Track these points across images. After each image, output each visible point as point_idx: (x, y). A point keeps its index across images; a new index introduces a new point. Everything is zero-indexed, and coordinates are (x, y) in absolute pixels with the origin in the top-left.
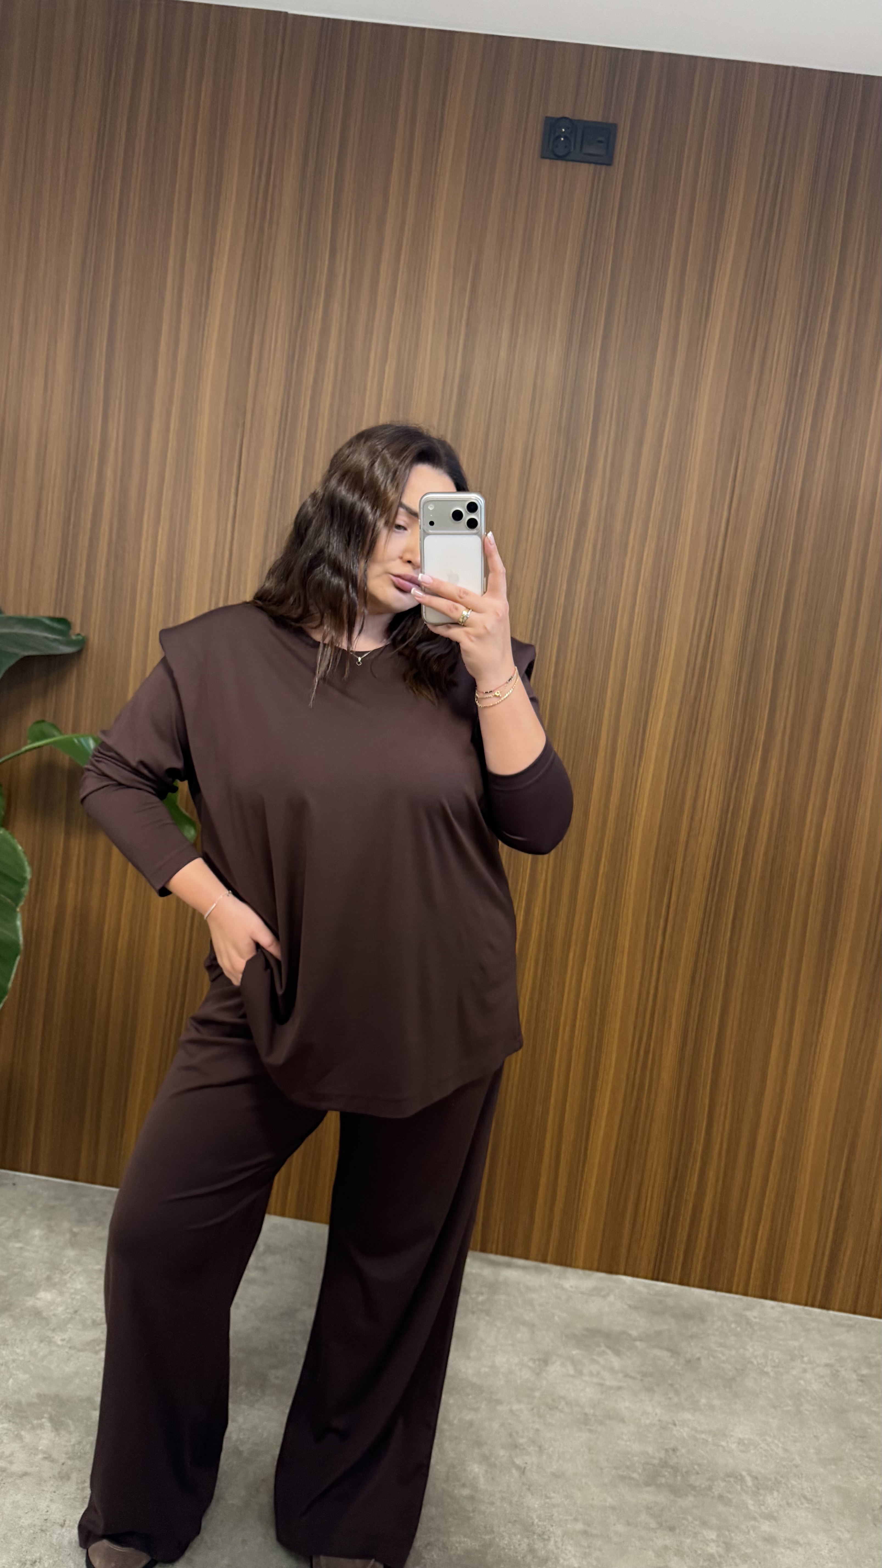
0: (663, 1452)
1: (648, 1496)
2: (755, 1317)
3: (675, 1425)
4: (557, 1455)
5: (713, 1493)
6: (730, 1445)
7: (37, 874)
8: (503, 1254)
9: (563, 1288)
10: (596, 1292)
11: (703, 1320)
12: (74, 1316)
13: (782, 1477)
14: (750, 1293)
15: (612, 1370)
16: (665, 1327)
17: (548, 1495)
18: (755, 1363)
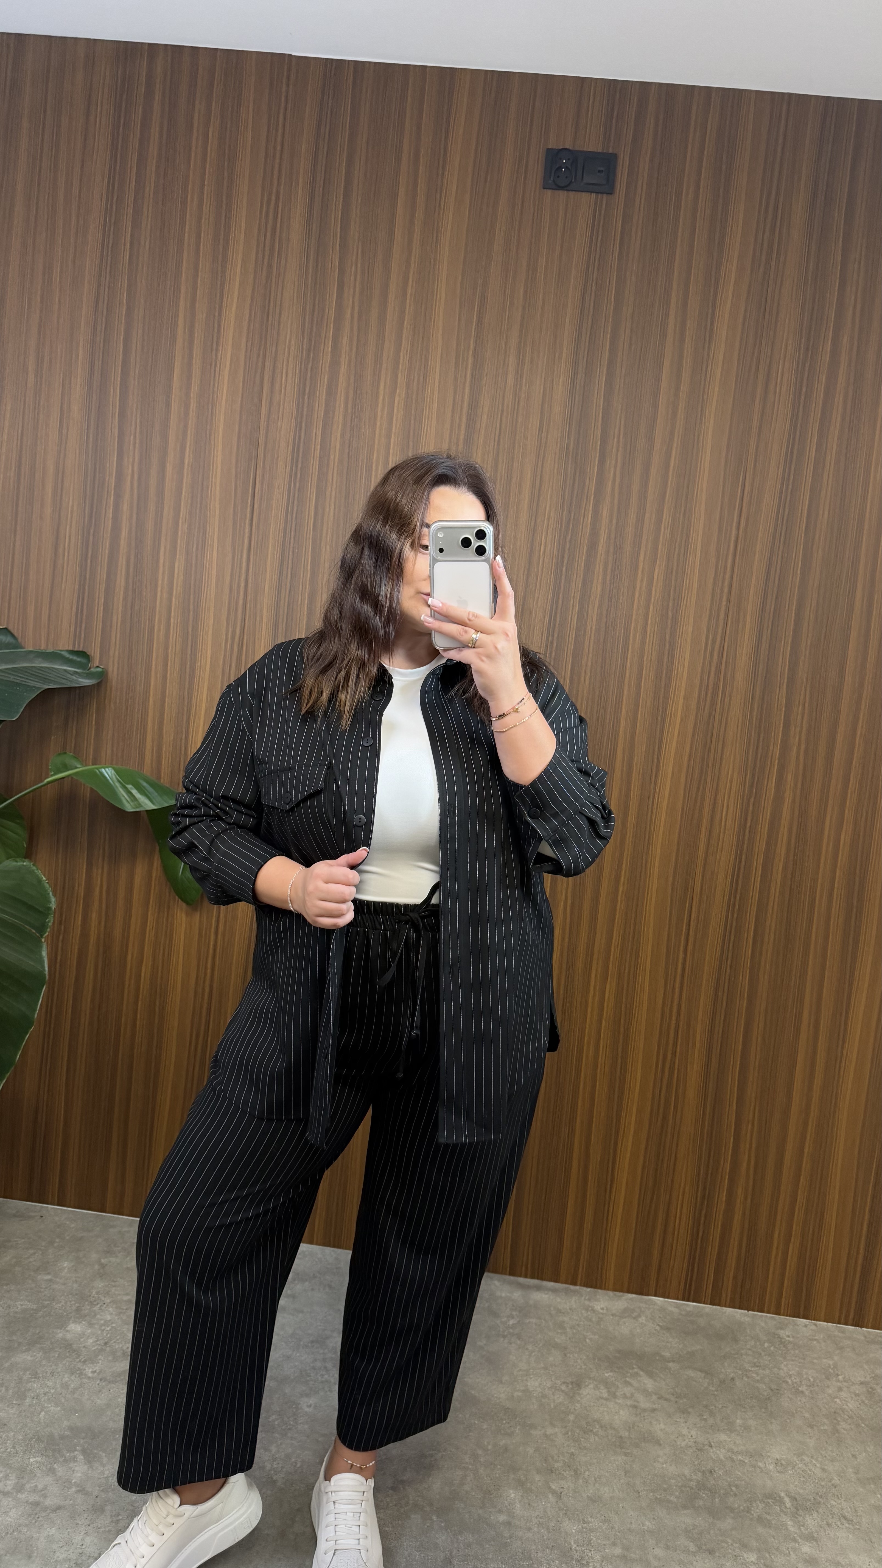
0: (700, 1474)
1: (686, 1519)
2: (788, 1336)
3: (711, 1446)
4: (593, 1479)
5: (753, 1515)
6: (767, 1465)
7: (60, 905)
8: (533, 1277)
9: (594, 1311)
10: (626, 1313)
11: (736, 1340)
12: (104, 1347)
13: (821, 1497)
14: (782, 1312)
15: (646, 1393)
16: (699, 1347)
17: (586, 1520)
18: (790, 1381)
